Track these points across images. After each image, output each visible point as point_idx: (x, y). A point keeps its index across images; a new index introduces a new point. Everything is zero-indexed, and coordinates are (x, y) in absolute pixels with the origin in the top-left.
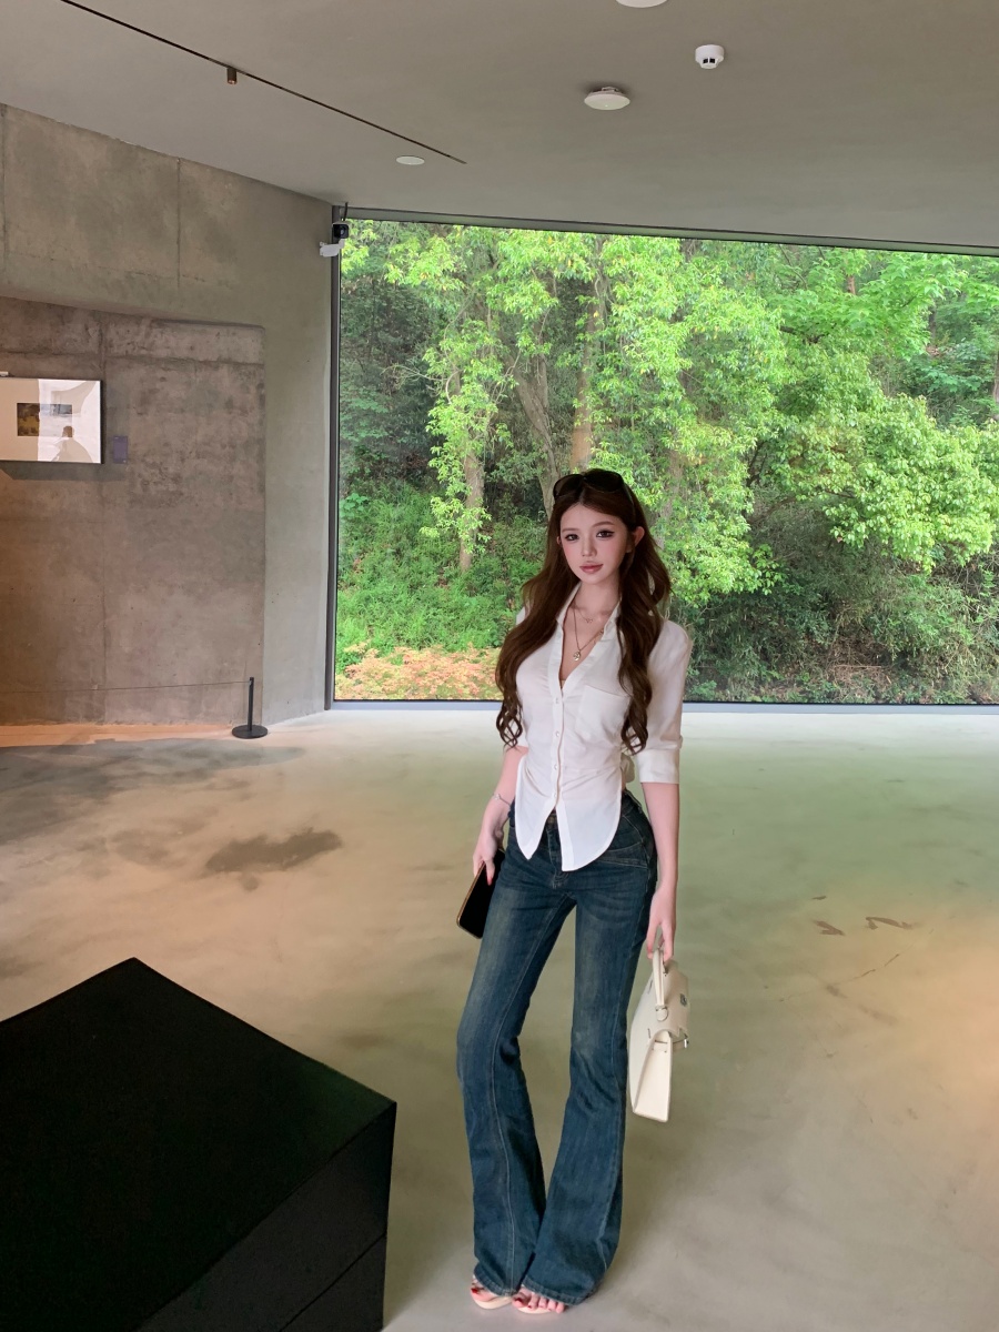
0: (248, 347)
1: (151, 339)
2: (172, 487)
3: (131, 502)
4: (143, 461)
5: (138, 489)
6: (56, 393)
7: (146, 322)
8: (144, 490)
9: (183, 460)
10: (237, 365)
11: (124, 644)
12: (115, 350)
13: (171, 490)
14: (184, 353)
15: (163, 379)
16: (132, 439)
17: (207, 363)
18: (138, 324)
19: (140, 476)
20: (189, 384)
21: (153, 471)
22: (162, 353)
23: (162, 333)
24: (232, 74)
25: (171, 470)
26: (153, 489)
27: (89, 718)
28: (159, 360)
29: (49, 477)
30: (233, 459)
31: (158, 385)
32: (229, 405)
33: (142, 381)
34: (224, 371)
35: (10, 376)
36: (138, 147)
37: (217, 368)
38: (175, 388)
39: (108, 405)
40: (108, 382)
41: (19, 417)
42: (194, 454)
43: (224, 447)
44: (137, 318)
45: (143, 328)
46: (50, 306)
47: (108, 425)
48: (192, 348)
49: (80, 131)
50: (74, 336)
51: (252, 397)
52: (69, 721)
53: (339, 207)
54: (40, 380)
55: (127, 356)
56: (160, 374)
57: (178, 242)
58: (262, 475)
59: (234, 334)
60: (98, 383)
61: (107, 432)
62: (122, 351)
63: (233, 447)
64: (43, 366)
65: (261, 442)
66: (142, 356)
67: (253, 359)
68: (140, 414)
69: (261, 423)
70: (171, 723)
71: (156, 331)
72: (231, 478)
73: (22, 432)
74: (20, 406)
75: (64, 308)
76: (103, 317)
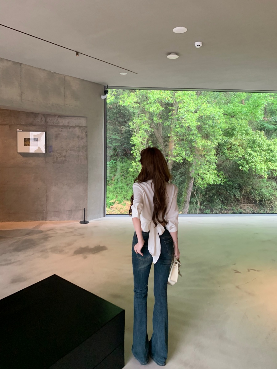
0: (83, 122)
1: (58, 121)
2: (64, 159)
3: (53, 163)
4: (56, 152)
5: (55, 159)
6: (34, 136)
7: (57, 116)
8: (57, 159)
9: (66, 151)
10: (80, 127)
11: (52, 200)
12: (49, 124)
13: (63, 159)
14: (67, 124)
15: (61, 131)
16: (53, 146)
17: (72, 127)
18: (55, 117)
19: (55, 156)
20: (68, 132)
21: (58, 154)
22: (61, 124)
23: (61, 119)
24: (77, 53)
25: (64, 154)
26: (59, 159)
27: (43, 220)
28: (60, 126)
29: (32, 157)
30: (79, 151)
31: (60, 133)
32: (78, 137)
33: (56, 131)
34: (77, 128)
35: (22, 131)
36: (54, 72)
37: (75, 128)
38: (64, 133)
39: (47, 138)
40: (47, 132)
41: (25, 141)
42: (69, 150)
43: (77, 148)
44: (54, 116)
45: (56, 118)
46: (32, 113)
47: (47, 143)
48: (68, 123)
49: (40, 69)
50: (38, 121)
51: (84, 135)
52: (38, 221)
53: (106, 86)
54: (30, 132)
55: (52, 125)
56: (61, 130)
57: (65, 96)
58: (87, 155)
59: (79, 119)
60: (45, 132)
61: (47, 145)
62: (51, 124)
63: (79, 148)
64: (31, 128)
65: (86, 146)
66: (56, 125)
67: (84, 125)
68: (55, 140)
69: (86, 141)
70: (64, 220)
71: (59, 119)
72: (79, 156)
73: (25, 145)
74: (25, 139)
75: (35, 113)
76: (46, 116)
